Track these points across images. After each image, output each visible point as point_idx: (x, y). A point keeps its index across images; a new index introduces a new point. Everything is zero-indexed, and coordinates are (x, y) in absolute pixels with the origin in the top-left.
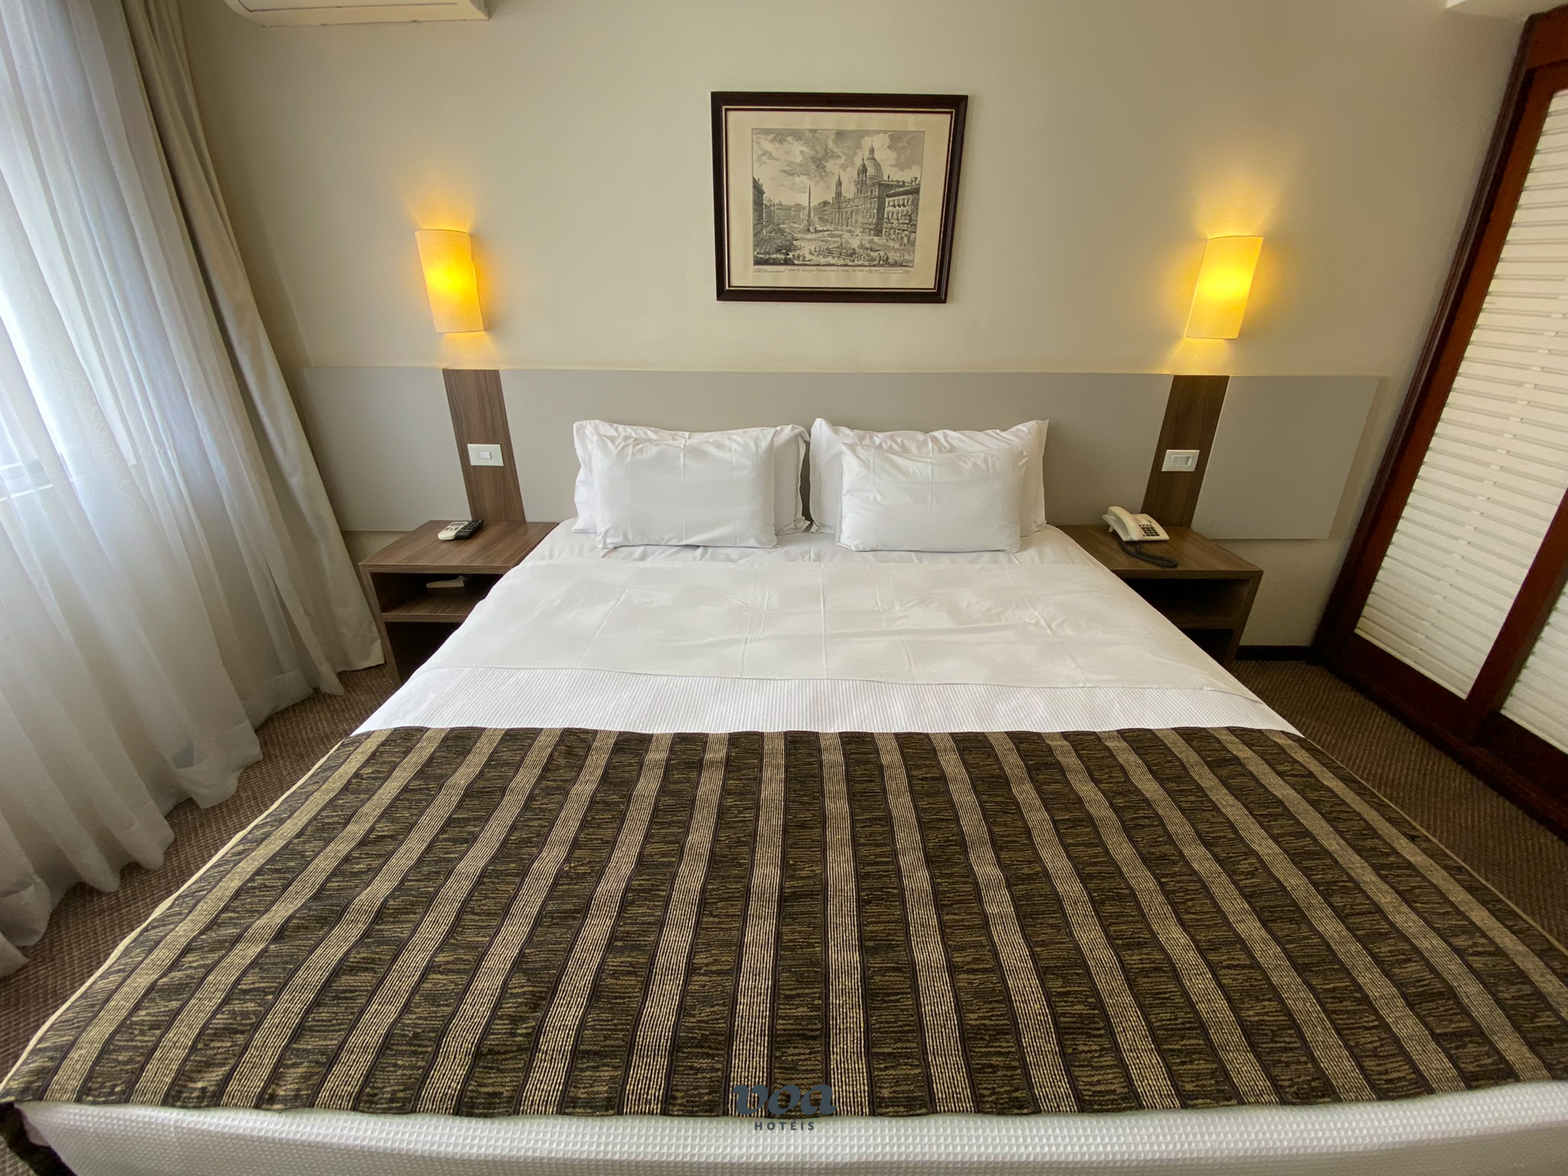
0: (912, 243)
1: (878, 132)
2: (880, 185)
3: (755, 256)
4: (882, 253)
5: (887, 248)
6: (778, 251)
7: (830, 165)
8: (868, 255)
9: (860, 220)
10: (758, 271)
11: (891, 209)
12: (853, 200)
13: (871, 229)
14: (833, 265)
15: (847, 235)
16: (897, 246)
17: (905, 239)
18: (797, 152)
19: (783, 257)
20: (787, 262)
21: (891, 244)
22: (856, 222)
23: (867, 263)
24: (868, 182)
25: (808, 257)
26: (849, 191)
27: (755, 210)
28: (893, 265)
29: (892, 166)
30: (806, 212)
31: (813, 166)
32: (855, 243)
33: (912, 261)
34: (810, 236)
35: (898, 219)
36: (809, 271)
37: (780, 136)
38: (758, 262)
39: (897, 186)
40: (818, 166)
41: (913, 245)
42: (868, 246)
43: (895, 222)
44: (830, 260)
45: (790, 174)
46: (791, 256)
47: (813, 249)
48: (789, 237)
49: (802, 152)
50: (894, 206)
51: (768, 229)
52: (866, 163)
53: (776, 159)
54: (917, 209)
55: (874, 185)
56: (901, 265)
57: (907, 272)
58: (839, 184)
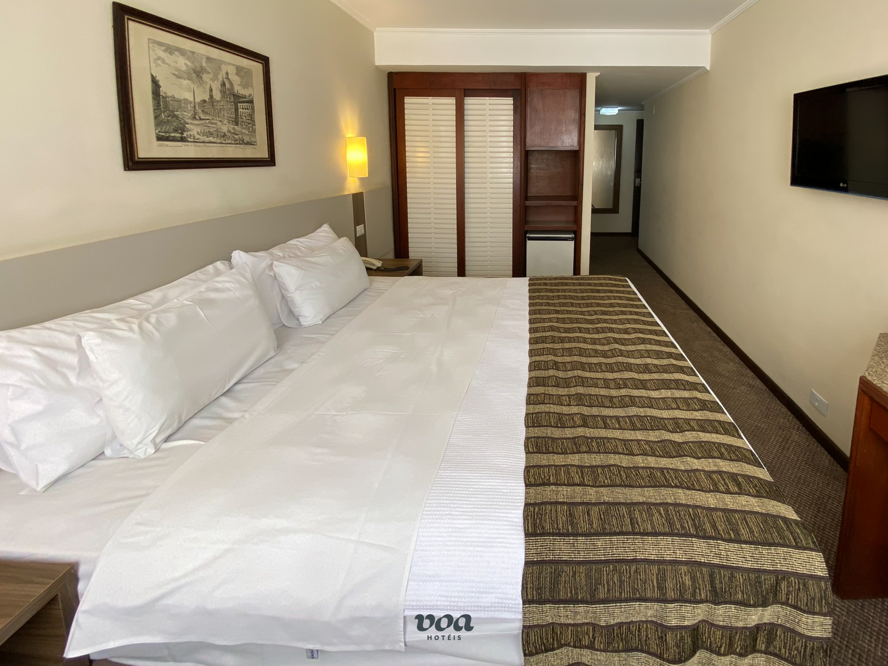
0: (254, 131)
1: (230, 64)
2: (234, 95)
3: (157, 134)
4: (240, 136)
5: (242, 134)
6: (176, 131)
7: (205, 76)
8: (234, 137)
9: (226, 115)
10: (160, 146)
11: (241, 110)
13: (233, 121)
14: (214, 143)
15: (219, 123)
16: (247, 132)
17: (251, 129)
18: (182, 63)
19: (179, 135)
20: (183, 140)
21: (244, 131)
22: (224, 116)
23: (233, 142)
24: (227, 92)
25: (197, 136)
26: (217, 96)
27: (154, 98)
28: (246, 144)
29: (239, 85)
30: (192, 105)
31: (195, 75)
32: (225, 129)
33: (255, 142)
34: (196, 122)
35: (245, 117)
36: (199, 146)
37: (170, 49)
38: (160, 138)
39: (243, 97)
40: (197, 76)
41: (255, 132)
42: (232, 131)
43: (244, 118)
44: (211, 139)
45: (178, 77)
46: (185, 135)
47: (199, 131)
48: (182, 122)
49: (186, 64)
50: (243, 109)
51: (166, 114)
52: (225, 80)
53: (167, 64)
54: (254, 112)
55: (230, 94)
56: (251, 144)
57: (254, 148)
58: (211, 90)
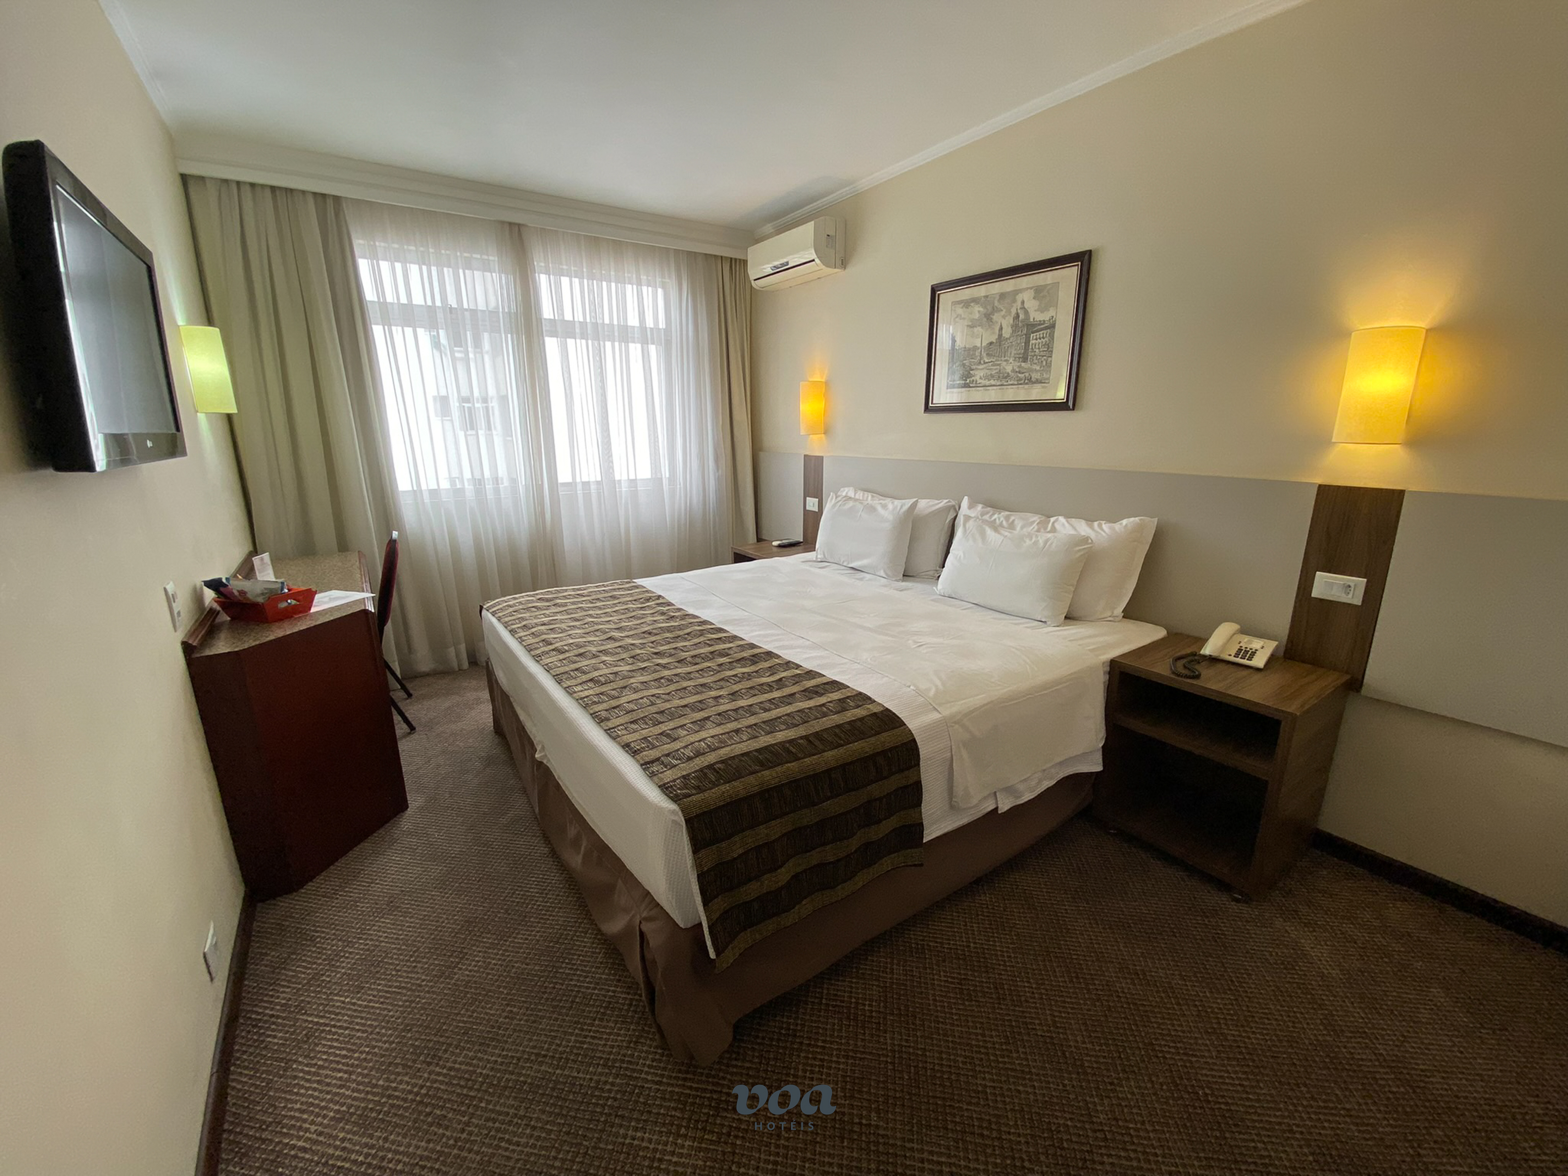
0: (1049, 365)
1: (1027, 289)
2: (1028, 325)
3: (948, 383)
4: (1027, 374)
5: (1031, 370)
6: (962, 378)
7: (996, 317)
8: (1018, 376)
9: (1013, 352)
10: (949, 392)
11: (1034, 342)
12: (1009, 339)
13: (1019, 358)
14: (994, 386)
15: (1004, 363)
16: (1038, 368)
17: (1044, 363)
18: (977, 310)
19: (964, 382)
20: (966, 386)
21: (1035, 367)
22: (1011, 353)
23: (1016, 383)
24: (1020, 324)
25: (979, 381)
26: (1007, 332)
27: (950, 353)
28: (1035, 383)
29: (1036, 311)
30: (980, 350)
31: (985, 319)
32: (1009, 369)
33: (1048, 379)
34: (981, 367)
35: (1039, 348)
36: (979, 391)
37: (967, 304)
38: (949, 387)
39: (1039, 325)
40: (988, 319)
42: (1017, 370)
43: (1037, 350)
44: (992, 382)
45: (971, 327)
46: (969, 381)
47: (982, 376)
48: (969, 368)
49: (979, 312)
50: (1036, 339)
51: (958, 364)
52: (1019, 312)
53: (964, 318)
54: (1053, 339)
55: (1023, 326)
56: (1040, 382)
57: (1043, 387)
58: (1001, 329)
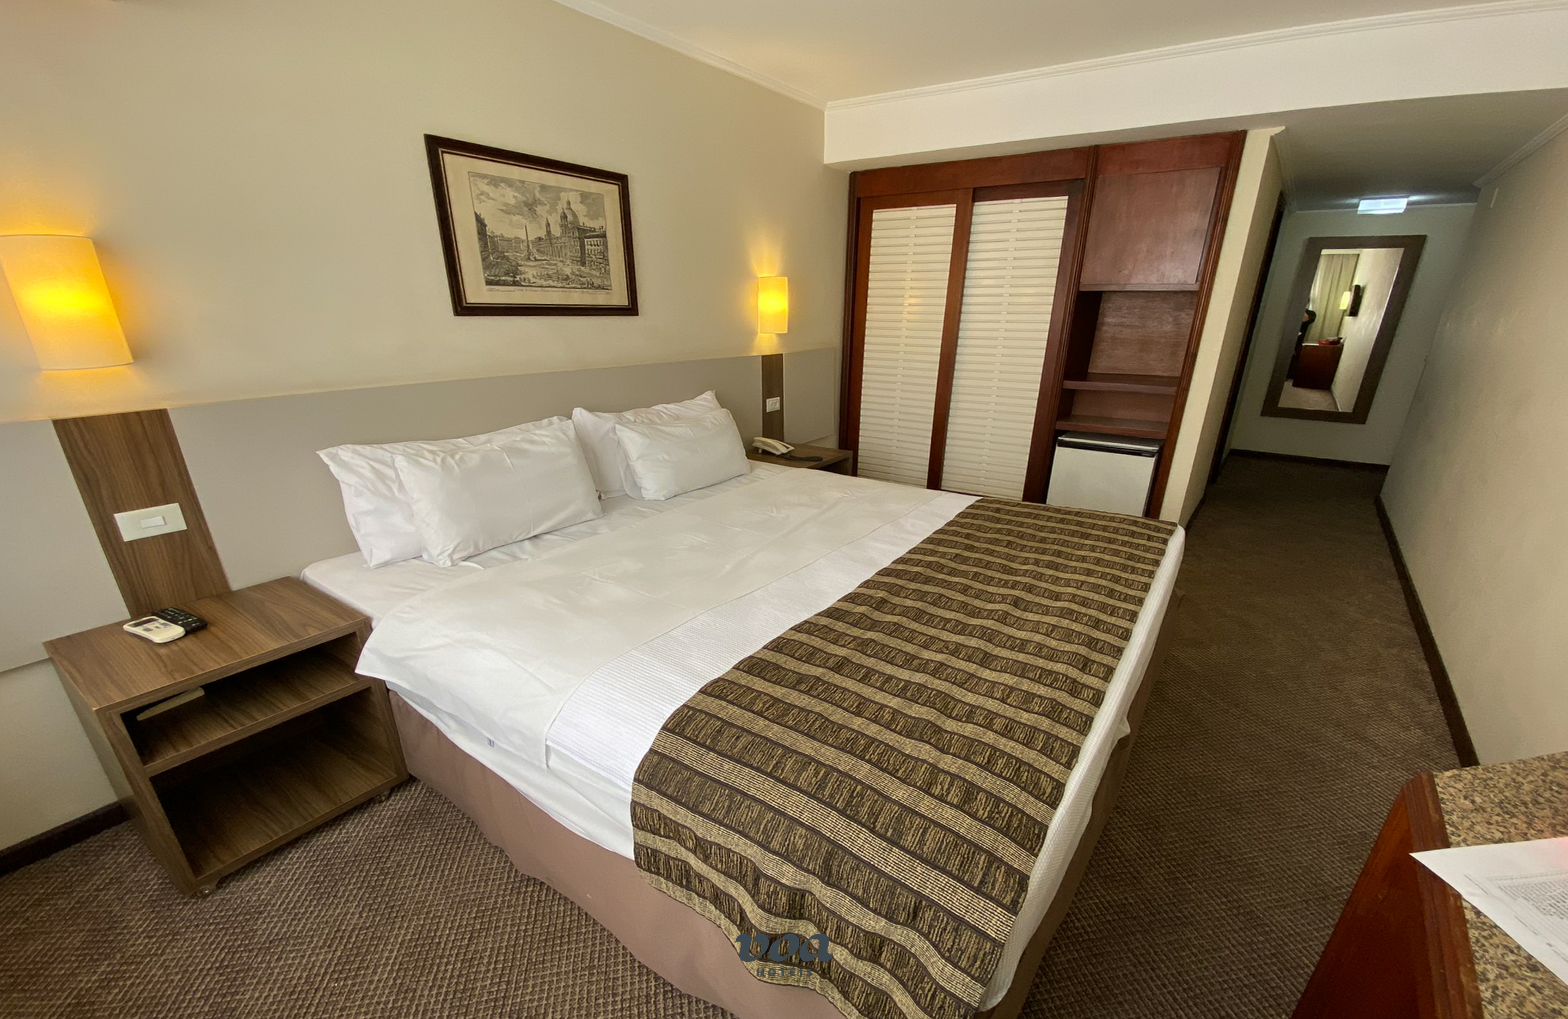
0: (608, 272)
1: (572, 190)
2: (579, 229)
3: (485, 278)
4: (589, 279)
5: (591, 276)
6: (507, 274)
7: (539, 209)
8: (580, 280)
9: (568, 254)
10: (490, 290)
11: (589, 247)
12: (561, 238)
13: (577, 261)
14: (553, 287)
15: (560, 264)
16: (598, 274)
17: (603, 270)
18: (511, 196)
19: (512, 279)
20: (515, 284)
21: (594, 272)
22: (566, 255)
23: (579, 286)
24: (569, 226)
25: (533, 280)
26: (556, 231)
27: (480, 239)
28: (597, 288)
29: (585, 216)
30: (525, 244)
31: (526, 209)
32: (568, 271)
33: (610, 286)
34: (531, 264)
35: (595, 255)
36: (536, 291)
37: (495, 181)
38: (489, 283)
39: (590, 231)
40: (530, 210)
41: (609, 274)
42: (577, 273)
43: (594, 257)
44: (550, 283)
45: (507, 212)
46: (518, 279)
47: (535, 274)
48: (514, 263)
50: (591, 245)
51: (494, 255)
52: (566, 211)
53: (492, 199)
54: (607, 249)
55: (573, 228)
56: (603, 289)
57: (607, 293)
58: (548, 225)
